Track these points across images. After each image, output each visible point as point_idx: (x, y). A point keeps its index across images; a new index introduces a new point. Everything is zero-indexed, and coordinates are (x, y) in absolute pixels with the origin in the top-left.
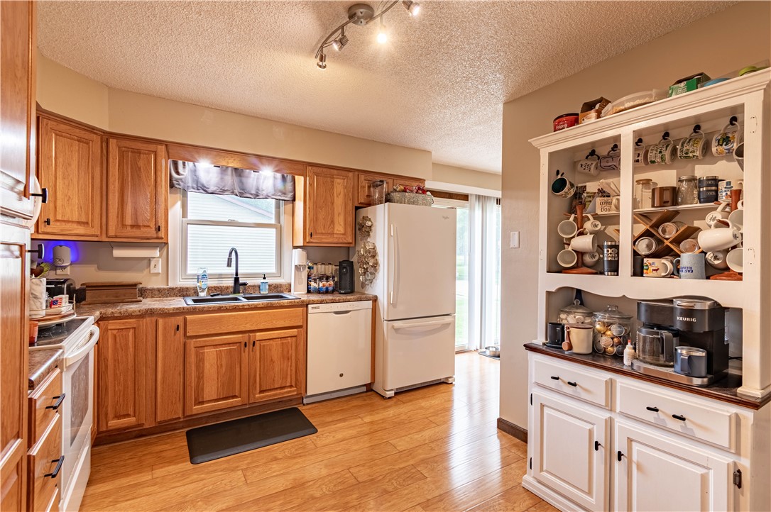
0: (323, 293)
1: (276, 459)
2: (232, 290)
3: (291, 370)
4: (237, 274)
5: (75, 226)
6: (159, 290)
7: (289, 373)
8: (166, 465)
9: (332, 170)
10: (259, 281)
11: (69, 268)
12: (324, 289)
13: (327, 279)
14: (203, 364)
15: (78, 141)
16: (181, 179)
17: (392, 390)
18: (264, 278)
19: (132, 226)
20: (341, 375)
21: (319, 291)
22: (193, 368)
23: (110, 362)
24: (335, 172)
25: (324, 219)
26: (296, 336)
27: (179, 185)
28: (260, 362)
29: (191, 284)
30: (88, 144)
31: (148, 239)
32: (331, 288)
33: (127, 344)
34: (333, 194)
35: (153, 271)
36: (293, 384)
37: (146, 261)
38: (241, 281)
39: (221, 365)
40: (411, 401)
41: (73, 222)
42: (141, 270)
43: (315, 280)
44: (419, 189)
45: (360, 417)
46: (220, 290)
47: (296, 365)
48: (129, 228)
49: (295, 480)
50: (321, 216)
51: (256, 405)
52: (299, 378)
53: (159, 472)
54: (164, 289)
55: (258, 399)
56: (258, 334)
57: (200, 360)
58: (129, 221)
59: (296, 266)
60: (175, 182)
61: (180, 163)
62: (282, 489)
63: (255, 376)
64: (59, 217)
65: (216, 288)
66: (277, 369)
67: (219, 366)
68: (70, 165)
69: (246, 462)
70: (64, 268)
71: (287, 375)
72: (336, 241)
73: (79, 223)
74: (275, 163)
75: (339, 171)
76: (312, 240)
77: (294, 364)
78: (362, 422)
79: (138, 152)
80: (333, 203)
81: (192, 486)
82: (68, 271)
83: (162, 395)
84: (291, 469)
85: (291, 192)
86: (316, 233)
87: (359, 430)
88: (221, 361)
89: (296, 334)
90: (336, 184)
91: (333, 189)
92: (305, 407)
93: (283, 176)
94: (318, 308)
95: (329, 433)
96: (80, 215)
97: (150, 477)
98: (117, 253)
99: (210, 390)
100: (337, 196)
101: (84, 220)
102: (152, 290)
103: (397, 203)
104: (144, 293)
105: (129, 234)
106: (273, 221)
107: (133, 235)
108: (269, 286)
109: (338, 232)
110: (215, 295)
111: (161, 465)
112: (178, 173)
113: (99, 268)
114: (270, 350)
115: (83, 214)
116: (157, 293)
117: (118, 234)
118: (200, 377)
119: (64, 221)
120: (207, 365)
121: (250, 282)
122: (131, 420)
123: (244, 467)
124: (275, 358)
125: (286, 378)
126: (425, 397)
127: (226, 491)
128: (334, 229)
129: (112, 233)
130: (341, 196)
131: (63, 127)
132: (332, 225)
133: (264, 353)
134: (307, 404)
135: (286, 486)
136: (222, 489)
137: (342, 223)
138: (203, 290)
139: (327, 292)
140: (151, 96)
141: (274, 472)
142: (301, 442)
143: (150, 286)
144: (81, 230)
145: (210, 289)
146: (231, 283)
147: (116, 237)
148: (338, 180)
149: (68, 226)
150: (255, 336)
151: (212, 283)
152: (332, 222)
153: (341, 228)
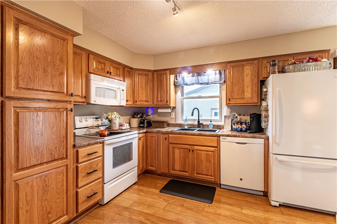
0: (238, 131)
1: (183, 206)
2: (197, 126)
3: (211, 168)
4: (199, 119)
5: (144, 102)
6: (173, 124)
7: (210, 169)
8: (154, 188)
9: (242, 62)
10: (208, 123)
11: (151, 115)
12: (239, 129)
13: (241, 124)
14: (175, 155)
15: (145, 75)
16: (177, 82)
17: (278, 202)
18: (211, 122)
19: (160, 101)
20: (241, 179)
21: (236, 130)
22: (171, 155)
23: (149, 147)
24: (245, 63)
25: (237, 90)
26: (213, 151)
27: (177, 84)
28: (197, 160)
29: (182, 122)
30: (148, 75)
31: (165, 105)
32: (244, 129)
33: (153, 142)
34: (243, 76)
35: (172, 117)
36: (212, 175)
37: (170, 114)
38: (201, 122)
39: (181, 157)
40: (290, 215)
41: (144, 101)
42: (168, 117)
43: (234, 124)
44: (310, 59)
45: (241, 208)
46: (193, 126)
47: (214, 166)
48: (159, 102)
49: (178, 219)
50: (236, 89)
51: (195, 179)
52: (215, 173)
53: (150, 190)
54: (175, 124)
55: (195, 177)
56: (195, 147)
57: (174, 153)
58: (159, 100)
59: (225, 116)
60: (175, 83)
61: (178, 75)
62: (170, 219)
63: (194, 165)
64: (140, 100)
65: (192, 125)
66: (204, 165)
67: (180, 157)
68: (142, 83)
69: (173, 201)
70: (150, 115)
71: (209, 170)
72: (246, 102)
73: (146, 101)
74: (215, 66)
75: (247, 62)
76: (230, 103)
77: (212, 165)
78: (240, 211)
79: (161, 75)
80: (243, 81)
81: (151, 199)
82: (151, 116)
83: (162, 163)
84: (182, 213)
85: (224, 79)
86: (233, 99)
87: (233, 214)
88: (181, 155)
89: (213, 150)
90: (245, 69)
91: (243, 73)
92: (220, 189)
93: (220, 71)
94: (226, 139)
95: (216, 207)
96: (146, 99)
97: (146, 190)
98: (160, 111)
99: (177, 166)
100: (246, 76)
101: (147, 100)
102: (171, 124)
103: (289, 72)
104: (169, 125)
105: (159, 104)
106: (218, 94)
107: (160, 104)
108: (213, 125)
109: (247, 97)
110: (190, 128)
111: (153, 188)
112: (177, 80)
113: (158, 116)
114: (201, 155)
115: (147, 98)
116: (172, 125)
117: (157, 104)
118: (174, 160)
119: (141, 101)
120: (176, 155)
121: (205, 123)
122: (154, 168)
123: (170, 202)
124: (203, 160)
125: (209, 171)
126: (306, 219)
127: (156, 207)
128: (244, 95)
129: (155, 104)
130: (249, 76)
131: (140, 72)
132: (243, 93)
133: (198, 155)
134: (223, 188)
135: (173, 219)
136: (155, 206)
137: (250, 91)
138: (186, 125)
139: (241, 130)
140: (164, 54)
141: (176, 211)
142: (199, 204)
143: (171, 123)
144: (146, 103)
145: (188, 125)
146: (196, 123)
147: (156, 105)
148: (247, 67)
149: (143, 102)
150: (194, 147)
151: (190, 123)
152: (243, 91)
153: (249, 95)
